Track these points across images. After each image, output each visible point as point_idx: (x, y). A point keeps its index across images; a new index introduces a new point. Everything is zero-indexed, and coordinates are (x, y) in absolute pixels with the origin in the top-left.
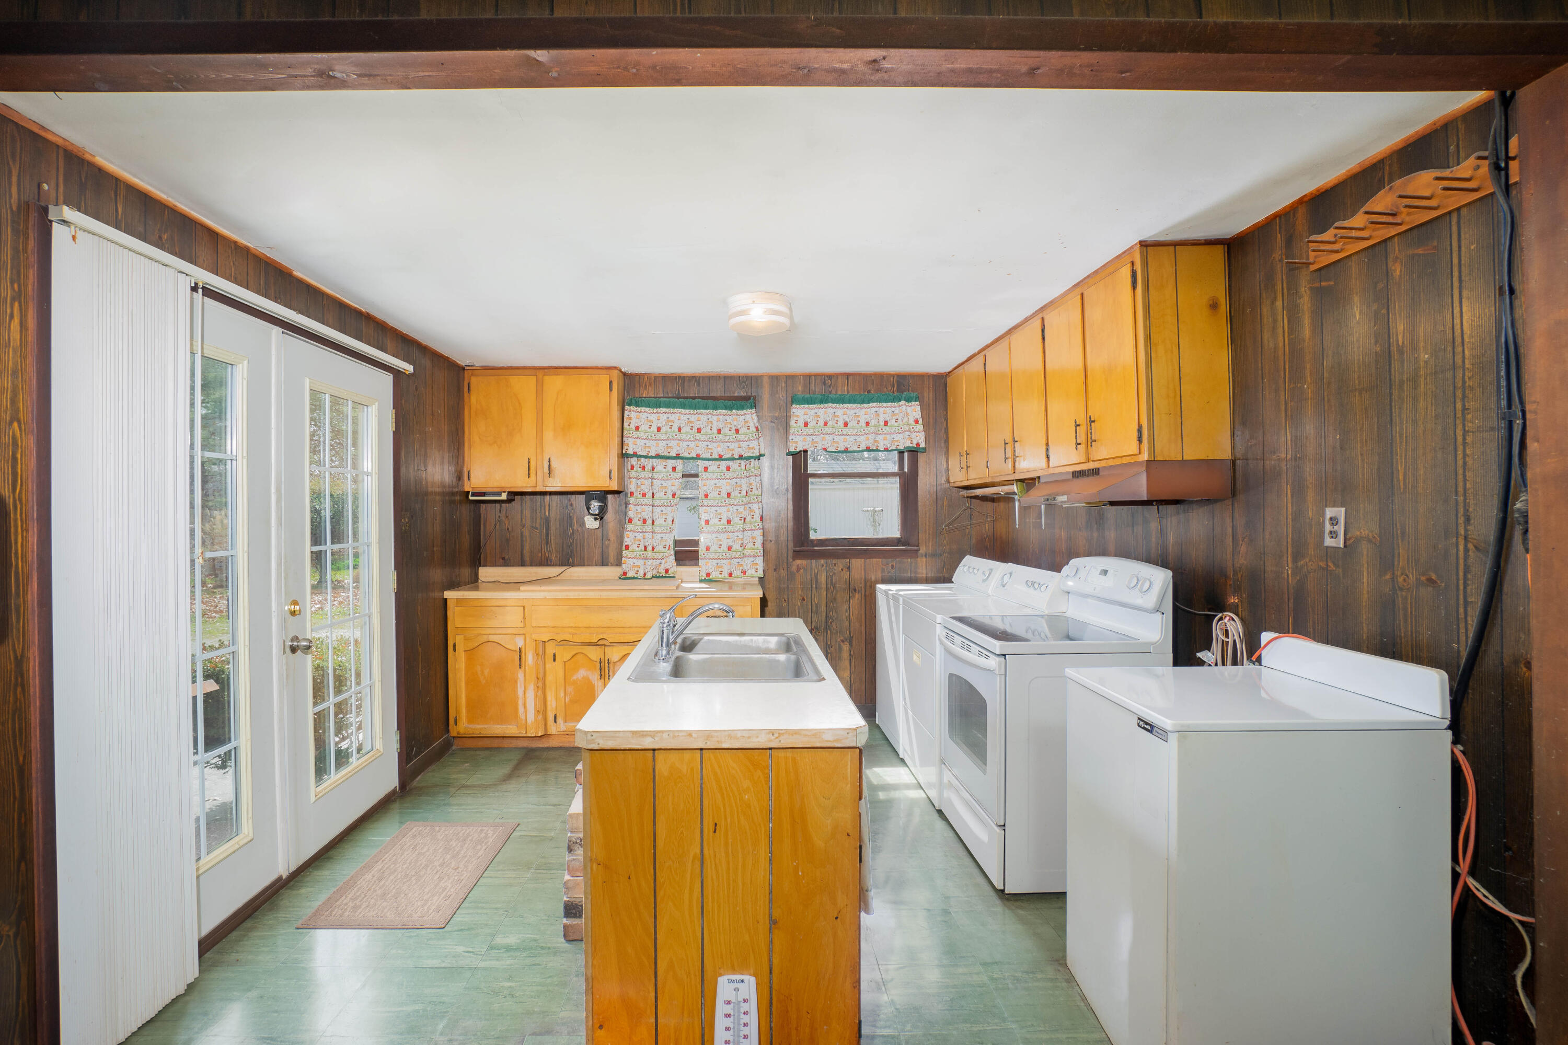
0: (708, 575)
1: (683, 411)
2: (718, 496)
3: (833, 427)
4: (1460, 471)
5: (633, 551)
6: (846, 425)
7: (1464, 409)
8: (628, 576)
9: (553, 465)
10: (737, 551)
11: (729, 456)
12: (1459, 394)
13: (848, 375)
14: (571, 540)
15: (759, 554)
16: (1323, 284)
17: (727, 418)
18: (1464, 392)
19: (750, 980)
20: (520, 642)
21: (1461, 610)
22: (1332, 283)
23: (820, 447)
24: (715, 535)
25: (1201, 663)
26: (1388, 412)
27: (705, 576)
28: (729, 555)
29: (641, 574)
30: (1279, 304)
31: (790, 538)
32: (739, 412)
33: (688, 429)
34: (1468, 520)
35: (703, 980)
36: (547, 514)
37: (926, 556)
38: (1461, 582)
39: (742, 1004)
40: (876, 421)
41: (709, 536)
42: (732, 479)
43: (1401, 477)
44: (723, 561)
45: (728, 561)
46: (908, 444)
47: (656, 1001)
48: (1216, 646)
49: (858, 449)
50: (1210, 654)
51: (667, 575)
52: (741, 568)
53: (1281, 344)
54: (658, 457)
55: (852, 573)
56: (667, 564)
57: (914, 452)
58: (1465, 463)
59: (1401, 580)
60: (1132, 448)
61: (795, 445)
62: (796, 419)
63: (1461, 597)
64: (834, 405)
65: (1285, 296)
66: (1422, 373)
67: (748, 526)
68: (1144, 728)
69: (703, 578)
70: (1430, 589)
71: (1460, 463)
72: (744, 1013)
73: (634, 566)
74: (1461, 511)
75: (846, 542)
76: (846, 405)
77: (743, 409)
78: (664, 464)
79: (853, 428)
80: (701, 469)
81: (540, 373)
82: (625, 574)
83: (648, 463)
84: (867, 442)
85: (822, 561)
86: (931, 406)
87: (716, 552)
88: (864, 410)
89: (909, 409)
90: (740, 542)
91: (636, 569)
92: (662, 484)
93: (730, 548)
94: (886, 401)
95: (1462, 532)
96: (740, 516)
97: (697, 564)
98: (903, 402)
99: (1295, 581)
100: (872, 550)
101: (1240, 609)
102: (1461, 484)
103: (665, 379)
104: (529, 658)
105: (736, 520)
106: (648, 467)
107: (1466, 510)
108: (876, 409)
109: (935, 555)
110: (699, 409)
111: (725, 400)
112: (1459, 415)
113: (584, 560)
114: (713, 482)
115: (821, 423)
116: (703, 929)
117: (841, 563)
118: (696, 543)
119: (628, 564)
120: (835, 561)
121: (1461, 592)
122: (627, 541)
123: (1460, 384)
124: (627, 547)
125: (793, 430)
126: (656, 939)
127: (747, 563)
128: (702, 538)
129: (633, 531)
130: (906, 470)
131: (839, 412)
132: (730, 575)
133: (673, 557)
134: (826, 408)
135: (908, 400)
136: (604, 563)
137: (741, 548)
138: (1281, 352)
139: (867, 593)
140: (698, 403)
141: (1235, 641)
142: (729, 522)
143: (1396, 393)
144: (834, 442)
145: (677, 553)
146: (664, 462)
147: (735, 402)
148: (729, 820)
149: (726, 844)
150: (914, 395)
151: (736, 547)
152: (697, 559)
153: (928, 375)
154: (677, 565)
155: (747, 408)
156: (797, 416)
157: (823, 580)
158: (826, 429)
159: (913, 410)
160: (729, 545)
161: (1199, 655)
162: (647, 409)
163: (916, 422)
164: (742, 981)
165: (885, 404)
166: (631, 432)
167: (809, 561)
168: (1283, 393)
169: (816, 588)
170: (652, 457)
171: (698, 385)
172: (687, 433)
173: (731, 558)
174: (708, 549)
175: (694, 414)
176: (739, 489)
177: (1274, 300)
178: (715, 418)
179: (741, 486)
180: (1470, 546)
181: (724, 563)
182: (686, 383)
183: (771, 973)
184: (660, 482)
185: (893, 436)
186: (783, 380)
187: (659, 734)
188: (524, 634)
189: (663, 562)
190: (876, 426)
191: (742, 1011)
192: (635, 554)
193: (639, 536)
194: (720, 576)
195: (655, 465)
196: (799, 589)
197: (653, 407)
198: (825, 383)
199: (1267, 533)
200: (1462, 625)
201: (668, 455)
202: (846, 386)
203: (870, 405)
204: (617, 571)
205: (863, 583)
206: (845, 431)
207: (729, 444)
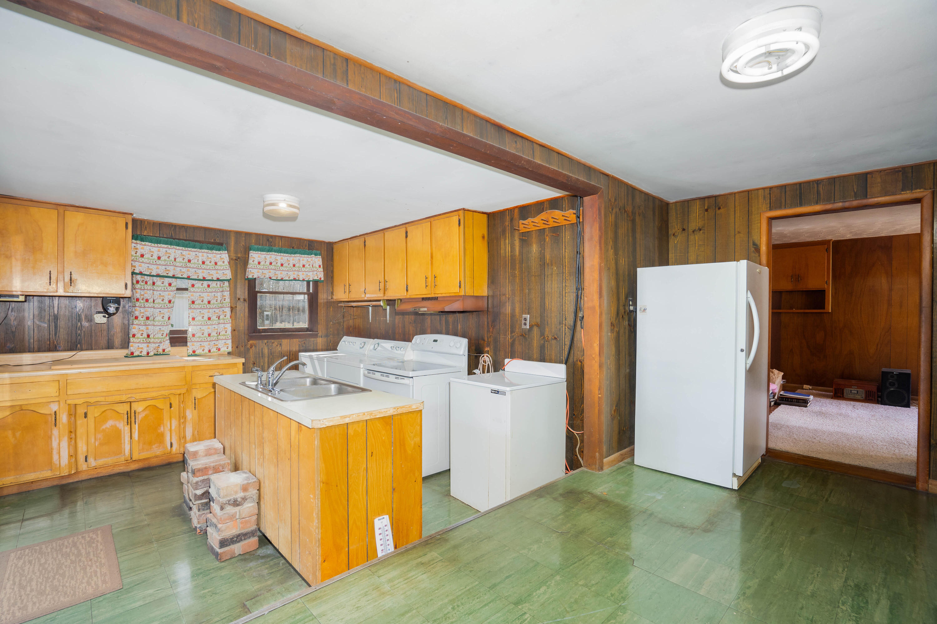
0: (194, 352)
1: (178, 248)
2: (162, 302)
3: (275, 266)
4: (564, 305)
5: (138, 338)
6: (282, 265)
7: (565, 286)
8: (134, 355)
9: (74, 277)
10: (213, 336)
11: (210, 278)
12: (564, 281)
13: (281, 237)
14: (79, 331)
15: (229, 338)
16: (523, 238)
17: (208, 255)
18: (565, 281)
19: (386, 517)
20: (54, 407)
21: (564, 347)
22: (526, 238)
23: (267, 276)
24: (199, 327)
25: (475, 374)
26: (544, 284)
27: (191, 352)
28: (209, 339)
29: (144, 353)
30: (507, 241)
31: (246, 328)
32: (217, 252)
33: (181, 259)
34: (566, 319)
35: (367, 523)
36: (56, 312)
37: (321, 337)
38: (564, 338)
39: (385, 527)
40: (299, 264)
41: (195, 327)
42: (212, 292)
43: (547, 306)
44: (204, 343)
45: (208, 342)
46: (316, 278)
47: (348, 540)
48: (480, 366)
49: (289, 279)
50: (478, 370)
51: (164, 353)
52: (216, 347)
53: (508, 256)
54: (158, 276)
55: (283, 348)
56: (164, 346)
57: (316, 283)
58: (565, 302)
59: (546, 338)
60: (457, 290)
61: (252, 274)
62: (253, 259)
63: (564, 343)
64: (276, 254)
65: (510, 238)
66: (554, 273)
67: (221, 321)
68: (494, 393)
69: (190, 354)
70: (555, 341)
71: (564, 302)
72: (386, 531)
73: (138, 348)
74: (564, 317)
75: (279, 330)
76: (282, 254)
77: (219, 250)
78: (162, 281)
79: (286, 267)
80: (190, 285)
81: (61, 209)
82: (132, 353)
83: (150, 280)
84: (294, 275)
85: (266, 341)
86: (325, 258)
87: (199, 337)
88: (292, 258)
89: (316, 259)
90: (216, 331)
91: (140, 350)
92: (160, 294)
93: (209, 335)
94: (304, 254)
95: (564, 323)
96: (216, 315)
97: (186, 346)
98: (313, 255)
99: (511, 341)
100: (294, 335)
101: (490, 352)
102: (564, 308)
103: (161, 225)
104: (64, 418)
105: (214, 318)
106: (150, 282)
107: (565, 316)
108: (299, 258)
109: (327, 336)
110: (189, 247)
111: (208, 244)
112: (564, 287)
113: (92, 346)
114: (198, 294)
115: (268, 263)
116: (367, 500)
117: (276, 342)
118: (185, 332)
119: (134, 347)
120: (273, 341)
121: (564, 341)
122: (133, 331)
123: (564, 278)
124: (134, 336)
125: (251, 265)
126: (348, 511)
127: (221, 344)
128: (190, 329)
129: (138, 325)
130: (311, 291)
131: (279, 258)
132: (210, 351)
133: (169, 341)
134: (271, 254)
135: (316, 255)
136: (110, 346)
137: (216, 335)
138: (507, 259)
139: (291, 358)
140: (189, 243)
141: (488, 364)
142: (209, 319)
143: (546, 278)
144: (275, 274)
145: (171, 339)
146: (162, 280)
147: (215, 246)
148: (377, 449)
149: (376, 460)
150: (319, 252)
151: (214, 334)
152: (186, 342)
153: (324, 242)
154: (171, 346)
155: (223, 250)
156: (254, 258)
157: (266, 351)
158: (271, 267)
159: (317, 260)
160: (209, 333)
161: (474, 371)
162: (150, 244)
163: (320, 266)
164: (384, 518)
165: (303, 256)
166: (138, 258)
167: (258, 341)
168: (508, 273)
169: (262, 356)
170: (153, 276)
171: (186, 231)
172: (180, 262)
173: (210, 341)
174: (193, 335)
175: (186, 250)
176: (216, 298)
177: (505, 240)
178: (201, 254)
179: (217, 297)
180: (566, 327)
181: (205, 344)
182: (177, 230)
183: (393, 512)
184: (159, 292)
185: (307, 273)
186: (243, 235)
187: (352, 416)
188: (59, 401)
189: (162, 344)
190: (299, 267)
191: (385, 530)
192: (139, 340)
193: (143, 328)
194: (203, 352)
195: (155, 281)
196: (252, 357)
197: (155, 243)
198: (268, 240)
199: (501, 324)
200: (564, 351)
201: (167, 275)
202: (281, 243)
203: (296, 255)
204: (124, 352)
205: (289, 353)
206: (282, 268)
207: (210, 271)
